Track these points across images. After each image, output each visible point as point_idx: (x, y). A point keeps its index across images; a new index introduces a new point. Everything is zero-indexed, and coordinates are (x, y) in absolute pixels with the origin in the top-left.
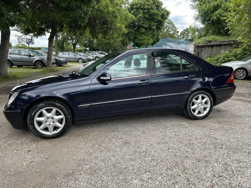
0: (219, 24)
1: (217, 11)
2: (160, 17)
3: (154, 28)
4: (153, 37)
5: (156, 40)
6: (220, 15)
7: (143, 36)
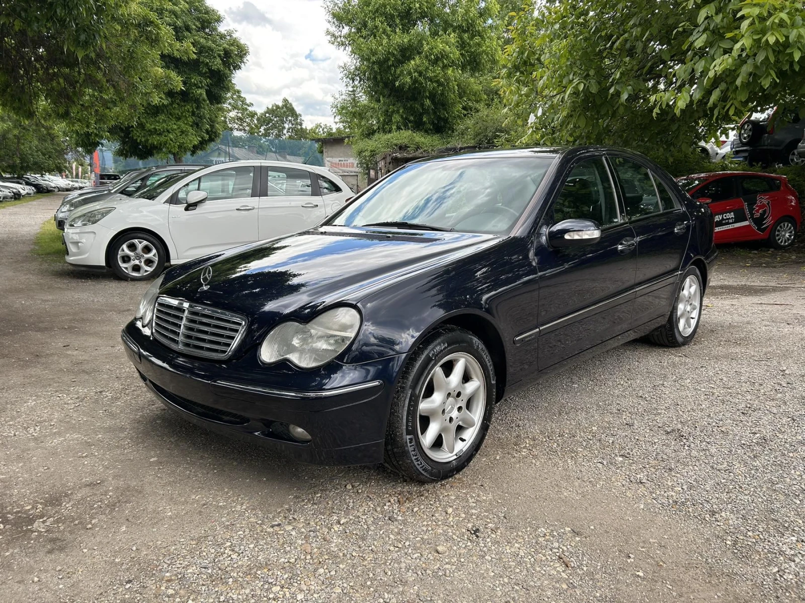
0: (414, 99)
1: (413, 62)
2: (218, 60)
3: (201, 94)
4: (197, 125)
5: (207, 137)
6: (420, 74)
7: (164, 121)
